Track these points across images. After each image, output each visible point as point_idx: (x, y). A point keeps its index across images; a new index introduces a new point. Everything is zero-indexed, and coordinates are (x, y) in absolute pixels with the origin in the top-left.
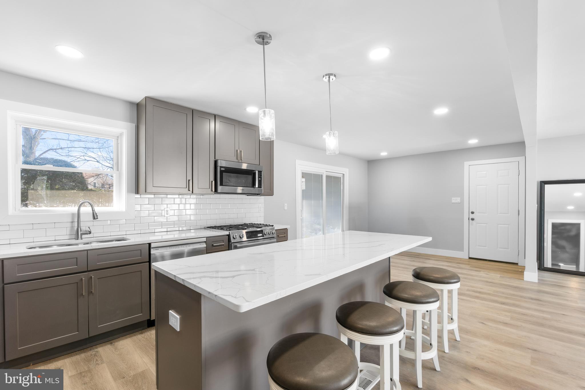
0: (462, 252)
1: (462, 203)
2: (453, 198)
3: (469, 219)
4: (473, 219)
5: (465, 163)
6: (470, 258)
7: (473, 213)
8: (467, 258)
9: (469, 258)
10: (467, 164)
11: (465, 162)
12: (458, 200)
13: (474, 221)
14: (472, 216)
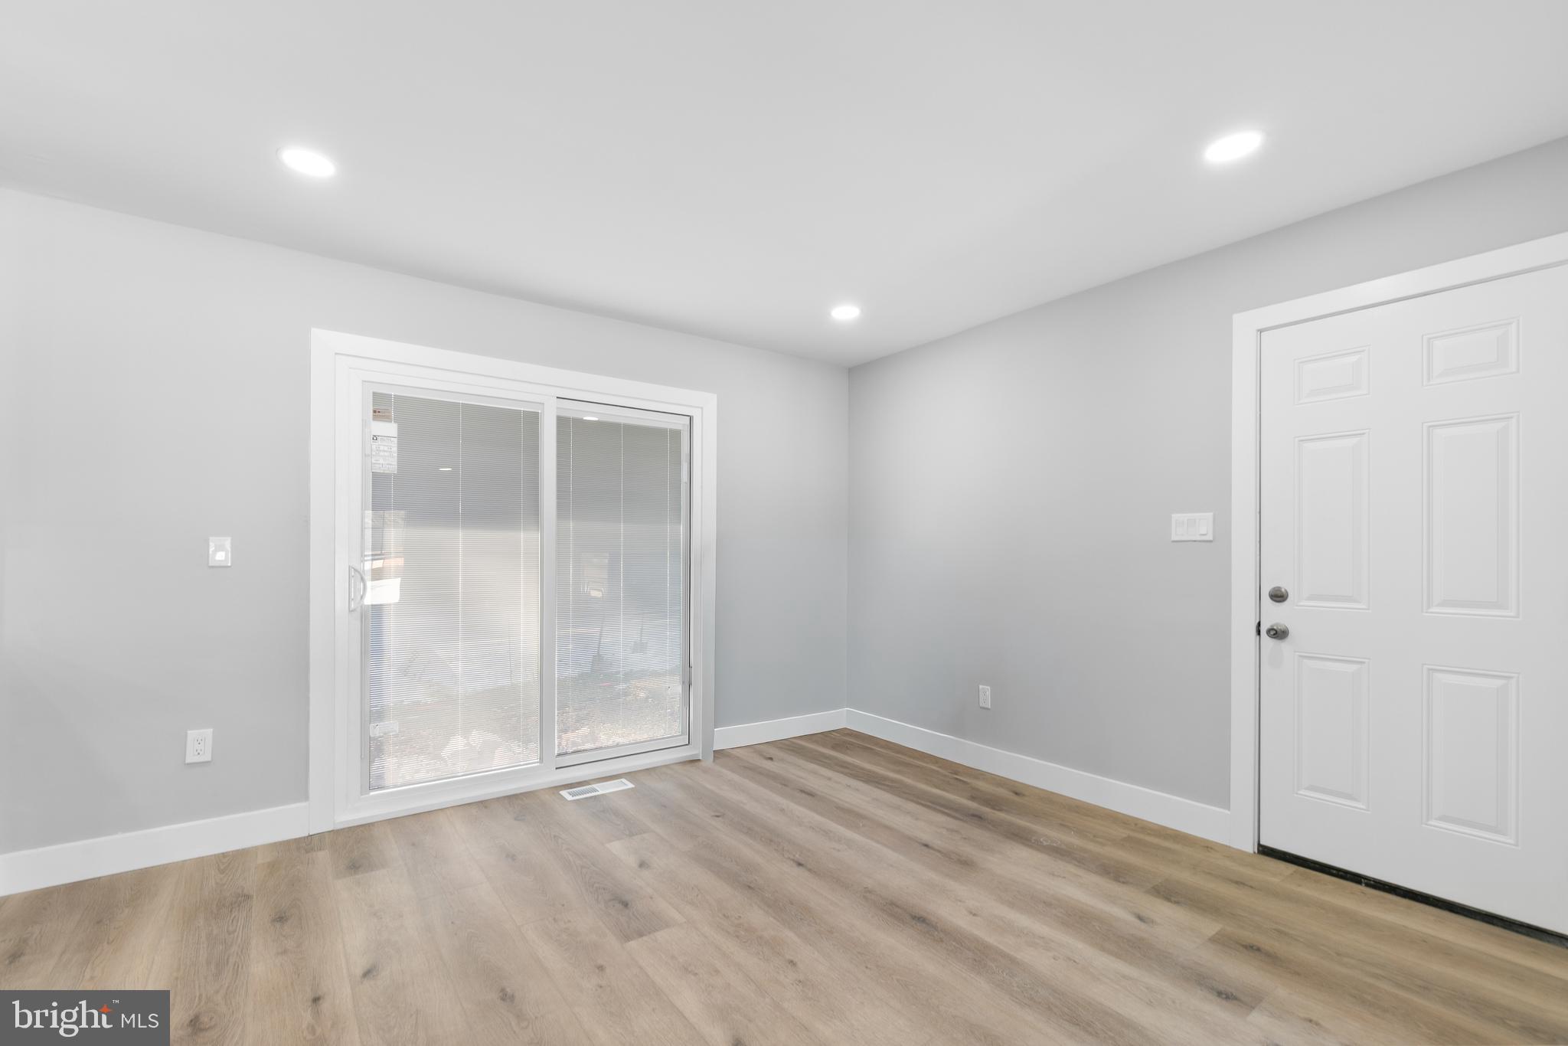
0: (1224, 808)
1: (1220, 542)
2: (1175, 516)
3: (1259, 632)
4: (1278, 634)
5: (1238, 319)
6: (1266, 851)
7: (1278, 596)
8: (1250, 847)
9: (1259, 852)
10: (1244, 324)
11: (1236, 317)
12: (1202, 526)
13: (1284, 645)
14: (1275, 614)
